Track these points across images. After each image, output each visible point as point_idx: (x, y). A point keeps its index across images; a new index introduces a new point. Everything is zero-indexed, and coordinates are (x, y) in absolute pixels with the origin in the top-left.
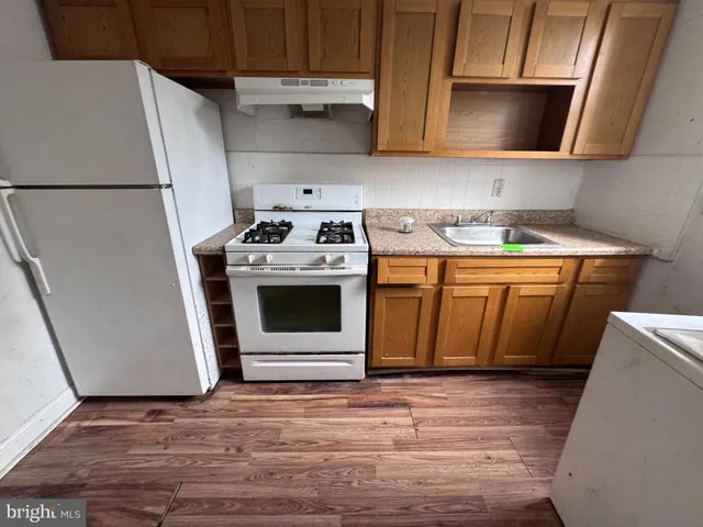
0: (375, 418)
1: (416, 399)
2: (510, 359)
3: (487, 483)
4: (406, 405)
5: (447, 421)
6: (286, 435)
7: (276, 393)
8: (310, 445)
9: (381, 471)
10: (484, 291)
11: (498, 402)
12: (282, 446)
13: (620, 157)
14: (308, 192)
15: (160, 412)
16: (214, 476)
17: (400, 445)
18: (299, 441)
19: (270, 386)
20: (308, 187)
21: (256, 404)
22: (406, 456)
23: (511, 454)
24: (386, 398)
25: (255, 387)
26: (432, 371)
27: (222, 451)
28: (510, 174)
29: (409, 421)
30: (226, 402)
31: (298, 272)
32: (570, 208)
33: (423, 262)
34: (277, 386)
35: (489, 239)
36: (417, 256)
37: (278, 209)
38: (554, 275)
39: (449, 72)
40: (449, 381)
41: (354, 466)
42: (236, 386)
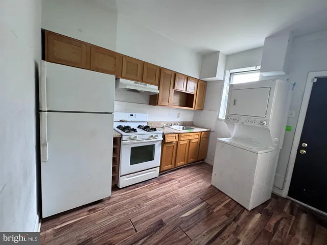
0: (169, 184)
1: (175, 177)
2: (191, 160)
3: (200, 187)
4: (174, 179)
5: (185, 179)
6: (149, 196)
7: (134, 188)
8: (158, 196)
9: (180, 193)
10: (186, 142)
11: (192, 172)
12: (151, 199)
13: (202, 110)
14: (132, 115)
15: (94, 209)
16: (138, 213)
17: (180, 187)
18: (154, 196)
19: (130, 187)
20: (132, 114)
21: (130, 193)
22: (183, 188)
23: (201, 180)
24: (168, 179)
25: (124, 189)
26: (176, 169)
27: (134, 207)
28: (181, 113)
29: (177, 182)
30: (119, 197)
31: (144, 141)
32: (192, 121)
33: (174, 135)
34: (132, 187)
35: (179, 129)
36: (173, 134)
37: (121, 121)
38: (197, 137)
39: (174, 88)
40: (179, 171)
41: (174, 195)
42: (117, 191)
